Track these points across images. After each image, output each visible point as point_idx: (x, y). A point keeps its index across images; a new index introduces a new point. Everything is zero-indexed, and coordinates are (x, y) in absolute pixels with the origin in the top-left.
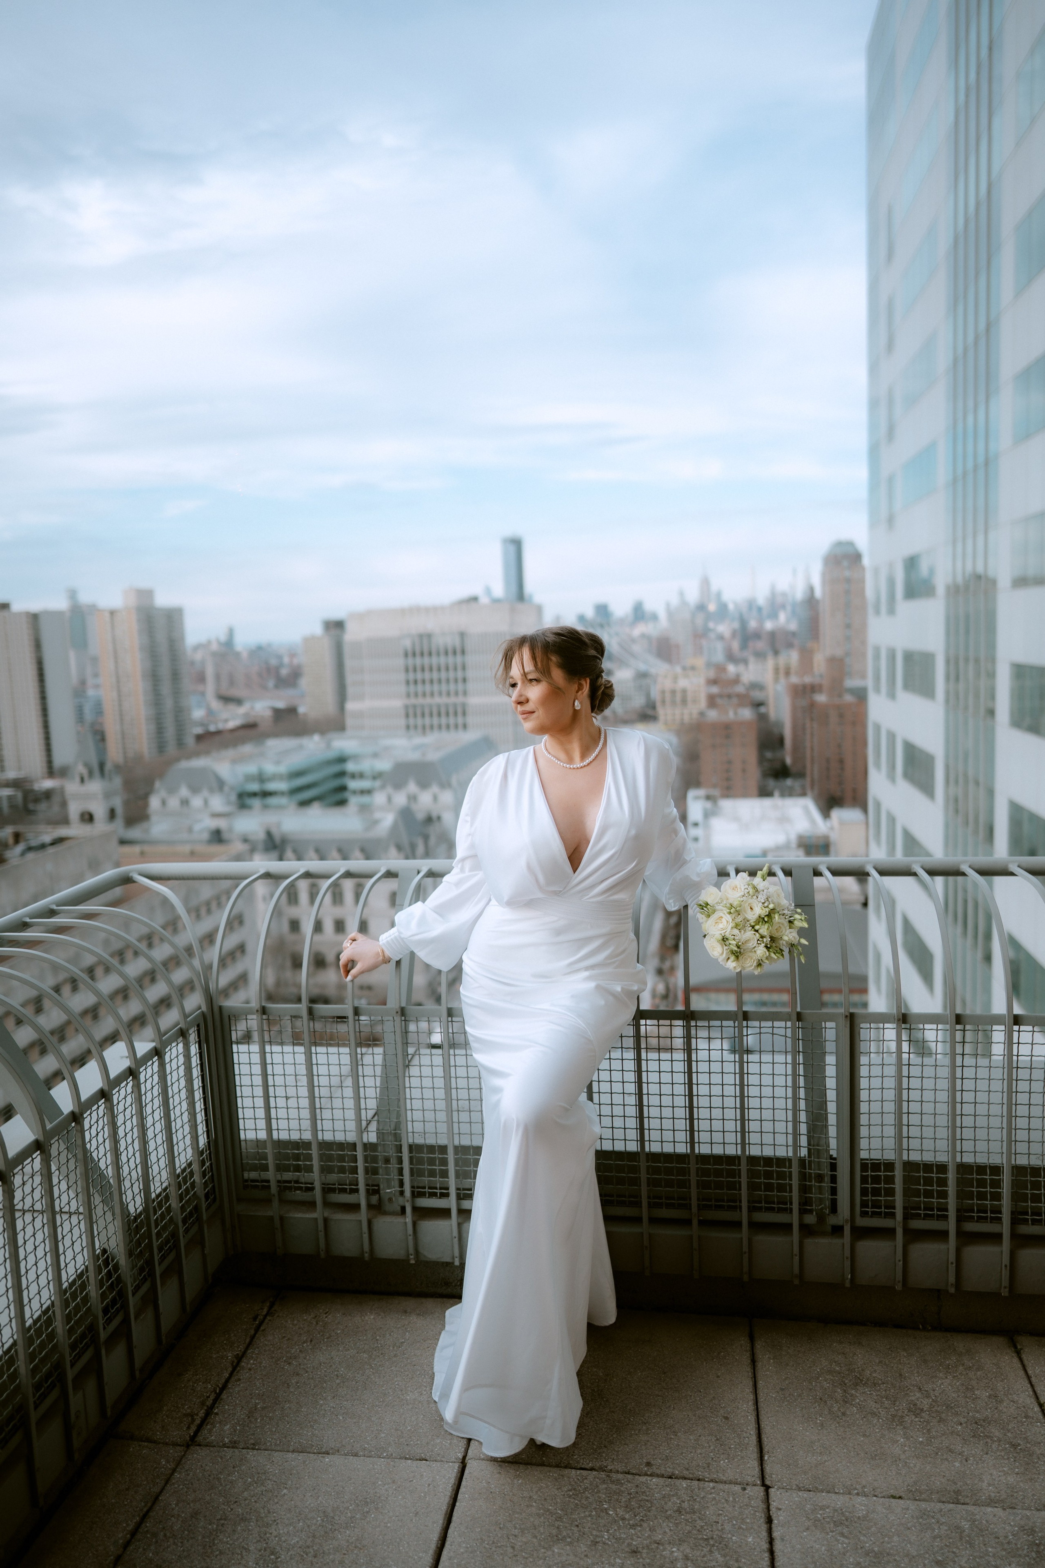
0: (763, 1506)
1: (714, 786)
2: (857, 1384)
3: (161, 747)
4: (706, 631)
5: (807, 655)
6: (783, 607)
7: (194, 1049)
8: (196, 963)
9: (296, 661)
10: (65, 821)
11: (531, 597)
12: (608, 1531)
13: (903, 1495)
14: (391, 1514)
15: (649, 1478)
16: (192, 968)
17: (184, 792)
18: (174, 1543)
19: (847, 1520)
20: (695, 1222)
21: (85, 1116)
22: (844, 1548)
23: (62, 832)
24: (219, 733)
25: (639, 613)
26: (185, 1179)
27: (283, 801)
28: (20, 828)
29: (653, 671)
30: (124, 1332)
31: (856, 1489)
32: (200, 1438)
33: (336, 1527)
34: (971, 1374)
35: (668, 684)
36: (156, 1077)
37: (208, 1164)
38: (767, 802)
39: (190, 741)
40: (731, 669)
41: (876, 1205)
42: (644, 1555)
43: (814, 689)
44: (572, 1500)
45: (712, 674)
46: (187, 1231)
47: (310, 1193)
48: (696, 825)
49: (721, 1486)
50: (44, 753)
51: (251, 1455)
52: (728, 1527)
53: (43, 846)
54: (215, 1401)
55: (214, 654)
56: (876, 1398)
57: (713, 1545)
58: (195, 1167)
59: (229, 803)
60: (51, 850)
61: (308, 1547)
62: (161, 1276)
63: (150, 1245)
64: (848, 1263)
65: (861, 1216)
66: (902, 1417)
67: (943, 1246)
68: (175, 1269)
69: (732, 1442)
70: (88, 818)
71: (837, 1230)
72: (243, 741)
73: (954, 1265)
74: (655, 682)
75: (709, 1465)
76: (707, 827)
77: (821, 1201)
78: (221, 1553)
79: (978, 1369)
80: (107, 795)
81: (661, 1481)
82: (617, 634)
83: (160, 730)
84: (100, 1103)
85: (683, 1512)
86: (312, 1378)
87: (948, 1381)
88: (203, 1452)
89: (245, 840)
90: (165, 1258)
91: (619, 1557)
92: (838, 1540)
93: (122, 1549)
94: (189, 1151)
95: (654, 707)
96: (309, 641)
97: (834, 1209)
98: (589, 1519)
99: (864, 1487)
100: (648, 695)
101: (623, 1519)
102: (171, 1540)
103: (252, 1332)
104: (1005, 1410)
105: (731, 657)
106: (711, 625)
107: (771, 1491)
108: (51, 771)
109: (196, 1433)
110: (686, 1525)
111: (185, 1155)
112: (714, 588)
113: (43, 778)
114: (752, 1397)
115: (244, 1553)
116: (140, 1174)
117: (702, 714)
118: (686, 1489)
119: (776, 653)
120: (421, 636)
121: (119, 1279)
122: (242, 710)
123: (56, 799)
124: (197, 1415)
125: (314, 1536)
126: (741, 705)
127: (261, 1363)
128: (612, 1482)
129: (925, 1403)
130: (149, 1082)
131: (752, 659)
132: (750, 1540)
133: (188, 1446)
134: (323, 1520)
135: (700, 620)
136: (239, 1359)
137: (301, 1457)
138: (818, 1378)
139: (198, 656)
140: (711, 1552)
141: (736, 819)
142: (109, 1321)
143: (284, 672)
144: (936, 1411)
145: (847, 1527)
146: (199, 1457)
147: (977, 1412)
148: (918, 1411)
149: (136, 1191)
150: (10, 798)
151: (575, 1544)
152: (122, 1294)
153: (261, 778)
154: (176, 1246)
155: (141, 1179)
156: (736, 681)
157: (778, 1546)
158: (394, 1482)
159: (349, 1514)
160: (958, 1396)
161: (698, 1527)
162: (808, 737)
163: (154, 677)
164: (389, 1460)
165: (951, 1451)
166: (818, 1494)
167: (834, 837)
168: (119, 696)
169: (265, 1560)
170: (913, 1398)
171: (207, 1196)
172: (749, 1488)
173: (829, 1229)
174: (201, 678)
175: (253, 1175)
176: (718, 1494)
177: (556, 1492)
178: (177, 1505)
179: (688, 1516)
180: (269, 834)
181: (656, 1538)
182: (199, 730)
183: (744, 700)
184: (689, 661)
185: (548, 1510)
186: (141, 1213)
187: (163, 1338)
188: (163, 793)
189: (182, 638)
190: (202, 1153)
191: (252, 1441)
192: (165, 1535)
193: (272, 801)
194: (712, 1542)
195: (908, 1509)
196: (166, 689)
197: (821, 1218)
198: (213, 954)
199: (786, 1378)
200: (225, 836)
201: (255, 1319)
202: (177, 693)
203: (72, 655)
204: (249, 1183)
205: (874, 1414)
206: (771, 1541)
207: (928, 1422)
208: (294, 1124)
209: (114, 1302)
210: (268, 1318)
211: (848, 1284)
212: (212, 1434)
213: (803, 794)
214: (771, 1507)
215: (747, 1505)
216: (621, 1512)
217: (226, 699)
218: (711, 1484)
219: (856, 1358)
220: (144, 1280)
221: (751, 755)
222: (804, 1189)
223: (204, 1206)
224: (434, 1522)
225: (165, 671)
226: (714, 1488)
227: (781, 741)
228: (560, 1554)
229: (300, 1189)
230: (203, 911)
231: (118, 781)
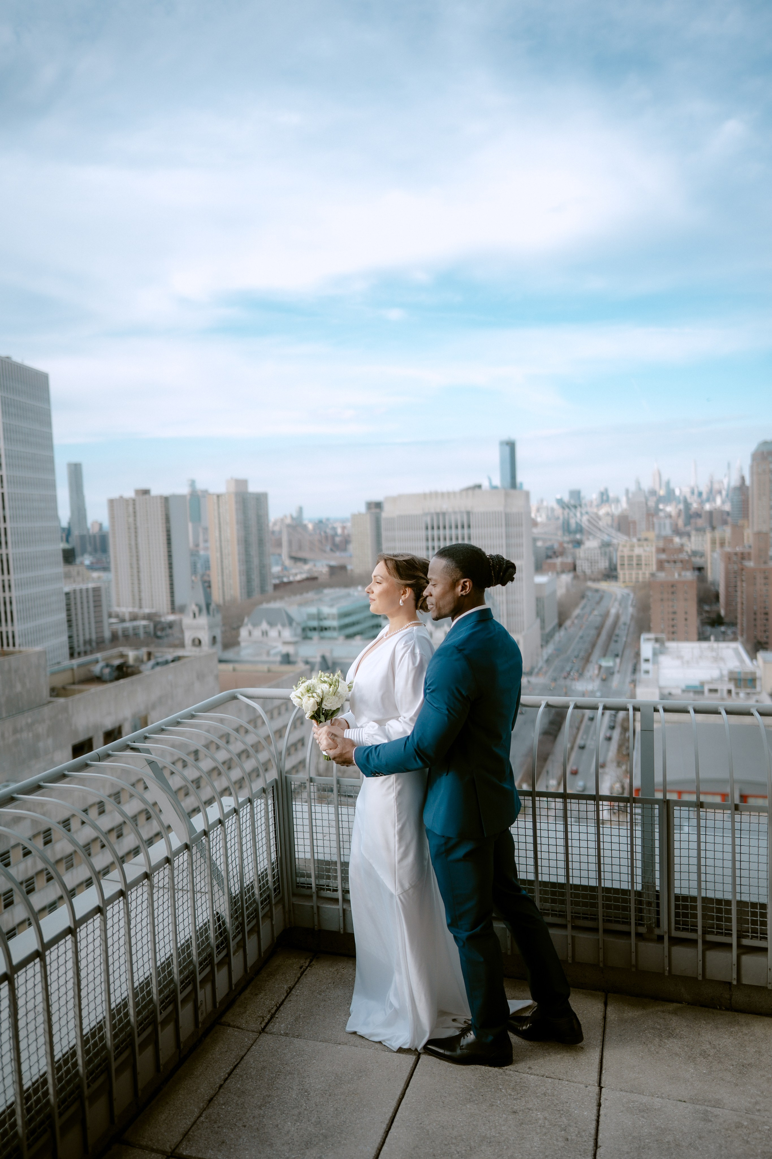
0: (597, 1097)
1: (662, 632)
2: (669, 1037)
3: (249, 593)
4: (657, 510)
5: (738, 530)
6: (720, 492)
7: (270, 802)
8: (273, 748)
9: (346, 532)
10: (182, 645)
11: (521, 484)
12: (500, 1100)
13: (686, 1100)
14: (374, 1079)
15: (529, 1075)
16: (270, 751)
17: (264, 626)
18: (252, 1081)
19: (647, 1109)
20: (569, 926)
21: (210, 833)
22: (643, 1124)
23: (180, 653)
24: (290, 583)
25: (604, 498)
26: (263, 877)
27: (335, 634)
28: (152, 649)
29: (615, 541)
30: (226, 961)
31: (657, 1094)
32: (267, 1030)
33: (343, 1082)
34: (746, 1038)
35: (626, 552)
36: (248, 815)
37: (276, 871)
38: (705, 645)
39: (270, 588)
40: (677, 540)
41: (685, 923)
42: (520, 1115)
43: (743, 557)
44: (481, 1082)
45: (661, 544)
46: (263, 908)
47: (335, 893)
48: (647, 660)
49: (572, 1084)
50: (169, 595)
51: (296, 1040)
52: (573, 1105)
53: (166, 662)
54: (276, 1011)
55: (289, 526)
56: (680, 1045)
57: (563, 1114)
58: (269, 871)
59: (296, 635)
60: (172, 665)
61: (326, 1091)
62: (248, 932)
63: (242, 913)
64: (666, 961)
65: (675, 930)
66: (695, 1058)
67: (728, 954)
68: (256, 930)
69: (583, 1061)
70: (198, 643)
71: (660, 939)
72: (307, 590)
73: (736, 966)
74: (616, 550)
75: (567, 1072)
76: (656, 662)
77: (650, 919)
78: (278, 1089)
79: (751, 1036)
80: (211, 627)
81: (536, 1077)
82: (587, 513)
83: (249, 581)
84: (218, 827)
85: (547, 1095)
86: (333, 1003)
87: (730, 1040)
88: (269, 1037)
89: (307, 663)
90: (250, 922)
91: (505, 1114)
92: (639, 1119)
93: (223, 1082)
94: (266, 861)
95: (615, 569)
96: (355, 517)
97: (658, 925)
98: (490, 1093)
99: (663, 1094)
100: (610, 560)
101: (510, 1095)
102: (250, 1080)
103: (299, 975)
104: (764, 1060)
105: (677, 532)
106: (661, 506)
107: (603, 1089)
108: (173, 609)
109: (265, 1027)
110: (548, 1102)
111: (264, 864)
112: (665, 478)
113: (168, 613)
114: (601, 1038)
115: (290, 1090)
116: (238, 871)
117: (653, 575)
118: (551, 1083)
119: (713, 528)
120: (438, 514)
121: (225, 930)
122: (306, 567)
123: (176, 629)
124: (266, 1017)
125: (330, 1086)
126: (684, 569)
127: (303, 993)
128: (506, 1075)
129: (712, 1052)
130: (245, 817)
131: (693, 533)
132: (585, 1113)
133: (260, 1033)
134: (335, 1078)
135: (652, 503)
136: (291, 989)
137: (324, 1044)
138: (645, 1031)
139: (277, 528)
140: (560, 1117)
141: (680, 657)
142: (219, 953)
143: (338, 539)
144: (718, 1057)
145: (647, 1113)
146: (266, 1039)
147: (745, 1060)
148: (706, 1056)
149: (236, 880)
150: (145, 627)
151: (480, 1104)
152: (226, 939)
153: (319, 617)
154: (257, 916)
155: (238, 874)
156: (681, 549)
157: (602, 1119)
158: (377, 1062)
159: (350, 1077)
160: (735, 1050)
161: (555, 1104)
162: (739, 594)
163: (245, 543)
164: (375, 1051)
165: (723, 1080)
166: (632, 1094)
167: (759, 674)
168: (221, 555)
169: (301, 1095)
170: (704, 1048)
171: (275, 890)
172: (589, 1087)
173: (656, 937)
174: (279, 544)
175: (302, 880)
176: (570, 1088)
177: (472, 1077)
178: (253, 1062)
179: (550, 1097)
180: (324, 658)
181: (528, 1107)
182: (277, 581)
183: (685, 564)
184: (644, 535)
185: (466, 1085)
186: (238, 895)
187: (248, 969)
188: (250, 627)
189: (267, 515)
190: (273, 864)
191: (297, 1034)
192: (247, 1077)
193: (327, 634)
194: (562, 1112)
195: (687, 1108)
196: (254, 551)
197: (650, 930)
198: (283, 745)
199: (624, 1029)
200: (292, 659)
201: (301, 968)
202: (261, 554)
203: (190, 525)
204: (300, 884)
205: (676, 1054)
206: (598, 1116)
207: (711, 1062)
208: (327, 850)
209: (222, 943)
210: (309, 968)
211: (667, 974)
212: (274, 1027)
213: (735, 639)
214: (601, 1098)
215: (587, 1095)
216: (509, 1091)
217: (296, 559)
218: (567, 1082)
219: (671, 1022)
220: (239, 933)
221: (692, 608)
222: (639, 910)
223: (273, 895)
224: (398, 1085)
225: (254, 539)
226: (568, 1084)
227: (717, 597)
228: (470, 1109)
229: (330, 890)
230: (275, 713)
231: (219, 617)
